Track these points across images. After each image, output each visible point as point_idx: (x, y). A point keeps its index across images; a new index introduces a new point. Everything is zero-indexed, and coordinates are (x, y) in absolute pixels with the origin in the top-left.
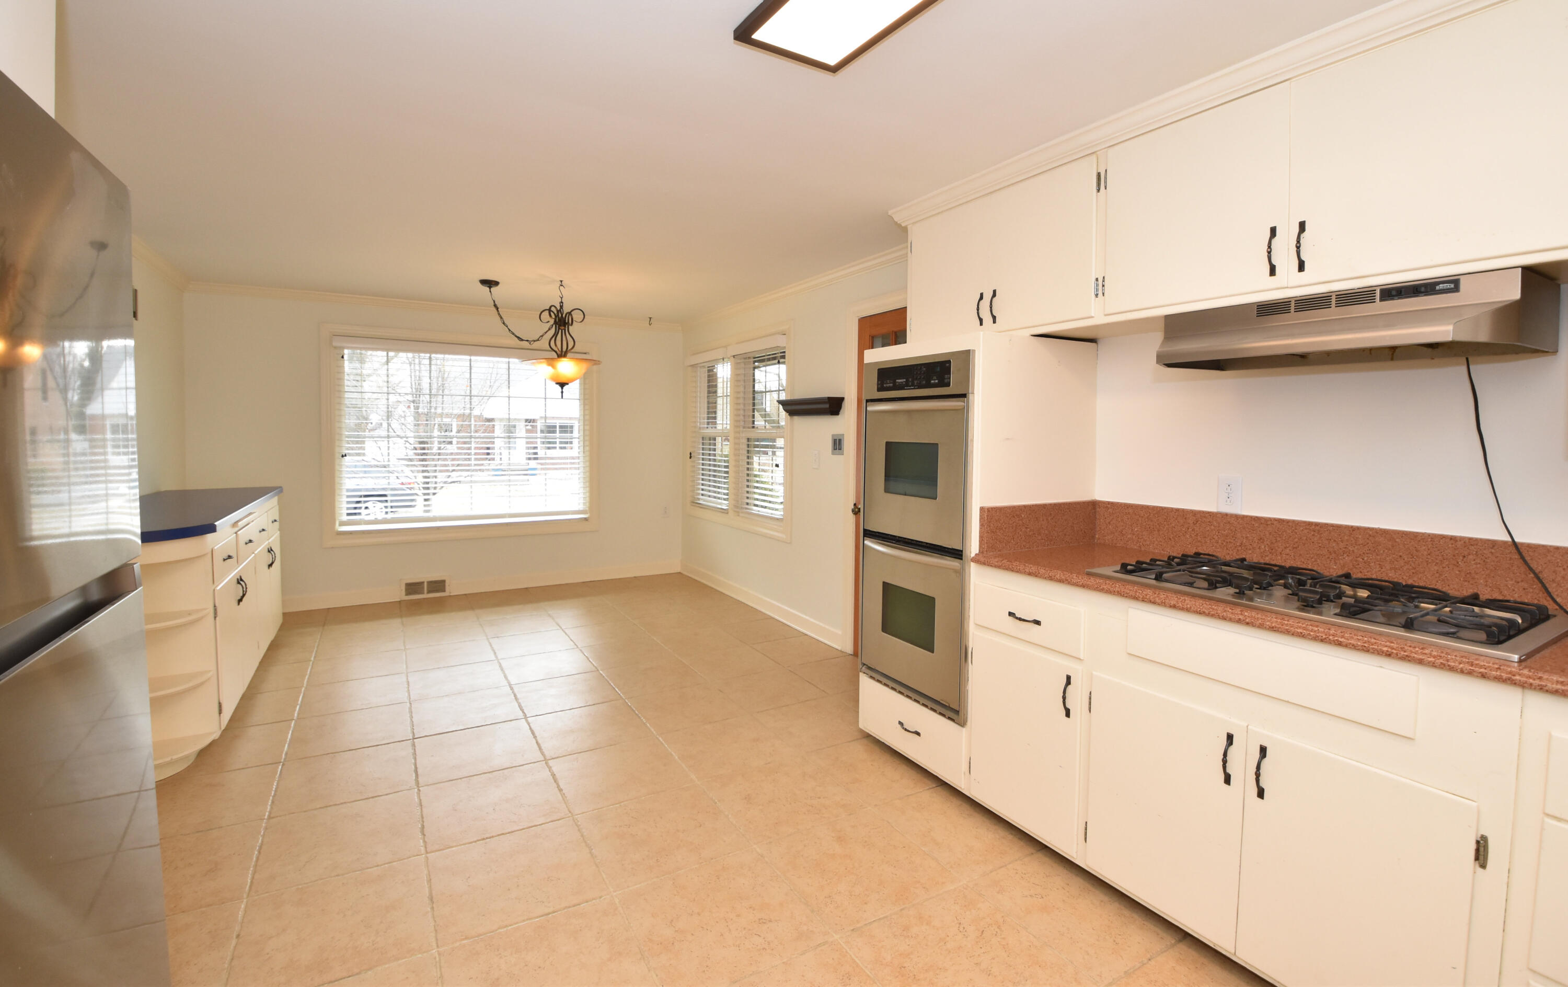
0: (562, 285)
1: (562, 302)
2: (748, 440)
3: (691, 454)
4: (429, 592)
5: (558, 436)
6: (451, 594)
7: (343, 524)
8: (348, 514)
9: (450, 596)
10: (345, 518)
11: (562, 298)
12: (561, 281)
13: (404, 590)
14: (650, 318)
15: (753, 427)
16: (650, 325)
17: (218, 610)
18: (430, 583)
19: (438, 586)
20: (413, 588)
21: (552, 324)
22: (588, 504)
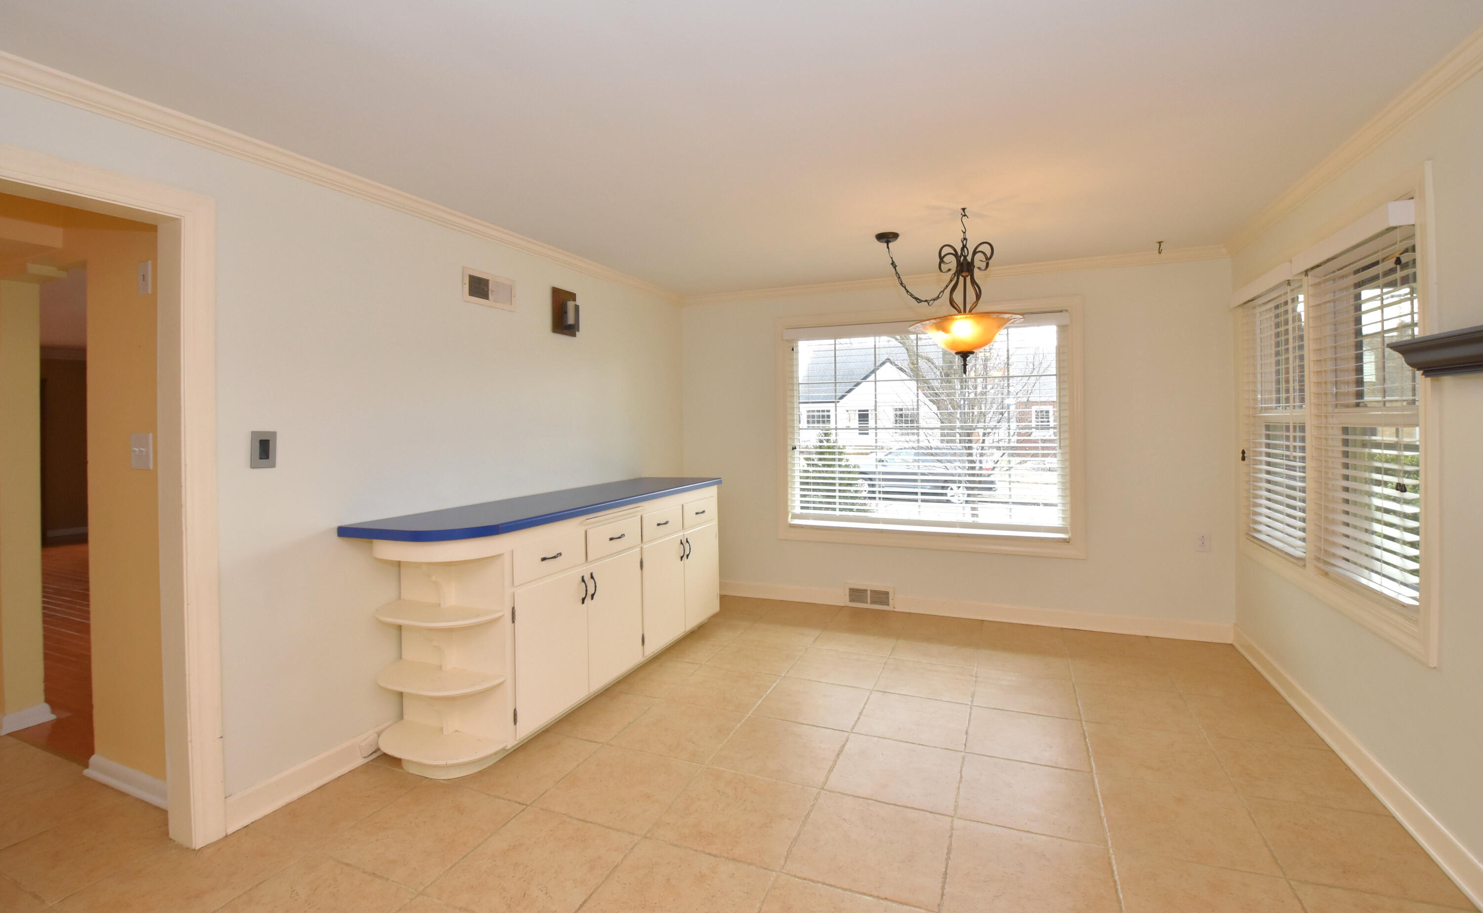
0: (965, 215)
1: (965, 239)
2: (1345, 430)
3: (1243, 452)
4: (873, 602)
5: (1034, 426)
6: (895, 610)
7: (795, 516)
8: (802, 508)
9: (894, 611)
10: (798, 511)
11: (964, 233)
12: (964, 209)
13: (848, 596)
14: (1160, 243)
15: (1358, 405)
16: (1160, 253)
17: (516, 613)
18: (874, 592)
19: (881, 597)
20: (856, 594)
21: (954, 272)
22: (1068, 520)
